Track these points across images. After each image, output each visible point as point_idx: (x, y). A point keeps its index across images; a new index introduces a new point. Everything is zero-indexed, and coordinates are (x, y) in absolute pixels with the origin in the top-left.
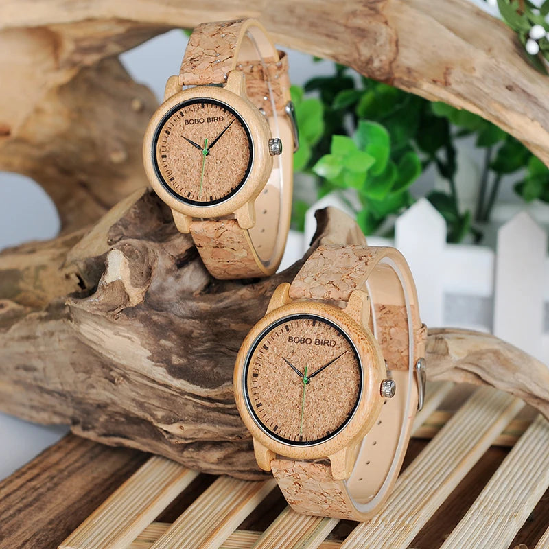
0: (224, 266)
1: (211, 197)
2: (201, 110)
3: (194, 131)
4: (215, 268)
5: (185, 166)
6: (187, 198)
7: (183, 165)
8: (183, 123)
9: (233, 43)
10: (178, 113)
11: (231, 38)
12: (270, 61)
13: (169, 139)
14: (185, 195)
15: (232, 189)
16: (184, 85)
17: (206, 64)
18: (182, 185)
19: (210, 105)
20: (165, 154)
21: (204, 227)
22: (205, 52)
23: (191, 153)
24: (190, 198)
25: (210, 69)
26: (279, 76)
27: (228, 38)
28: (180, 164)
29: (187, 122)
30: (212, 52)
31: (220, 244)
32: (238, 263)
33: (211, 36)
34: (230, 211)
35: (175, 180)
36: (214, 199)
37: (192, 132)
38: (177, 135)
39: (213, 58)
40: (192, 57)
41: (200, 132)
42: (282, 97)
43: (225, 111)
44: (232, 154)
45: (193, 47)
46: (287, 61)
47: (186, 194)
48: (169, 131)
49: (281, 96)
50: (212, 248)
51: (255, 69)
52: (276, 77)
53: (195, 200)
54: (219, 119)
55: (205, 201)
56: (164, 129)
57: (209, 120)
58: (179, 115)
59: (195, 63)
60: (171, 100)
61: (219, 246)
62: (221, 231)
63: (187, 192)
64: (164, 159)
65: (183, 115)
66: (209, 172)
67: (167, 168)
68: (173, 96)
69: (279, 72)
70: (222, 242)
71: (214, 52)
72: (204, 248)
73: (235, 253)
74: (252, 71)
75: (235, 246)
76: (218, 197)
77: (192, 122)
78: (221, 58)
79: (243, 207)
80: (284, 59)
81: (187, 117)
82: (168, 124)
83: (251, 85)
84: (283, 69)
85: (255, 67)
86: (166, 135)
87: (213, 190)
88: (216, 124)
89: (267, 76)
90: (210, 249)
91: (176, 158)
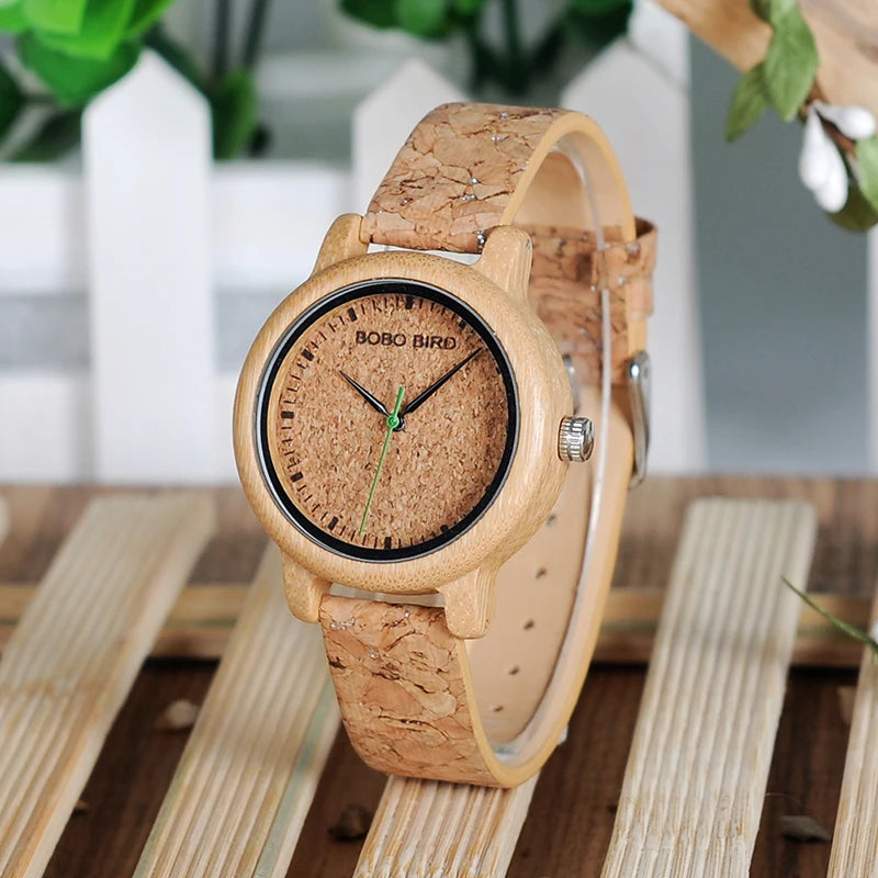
0: (394, 730)
1: (388, 540)
2: (402, 312)
3: (373, 364)
4: (369, 733)
5: (338, 450)
6: (328, 531)
7: (333, 446)
8: (350, 337)
9: (518, 161)
10: (342, 310)
11: (516, 149)
12: (613, 237)
13: (309, 373)
14: (321, 523)
15: (444, 528)
16: (372, 241)
17: (440, 198)
18: (318, 496)
19: (427, 304)
20: (291, 408)
21: (358, 614)
22: (445, 170)
23: (357, 416)
24: (335, 533)
25: (446, 213)
26: (628, 280)
27: (510, 146)
28: (324, 441)
29: (362, 337)
30: (461, 174)
31: (390, 667)
32: (430, 731)
33: (468, 135)
34: (428, 584)
35: (305, 480)
36: (395, 546)
37: (368, 365)
38: (331, 365)
39: (460, 189)
40: (407, 177)
41: (389, 368)
42: (626, 338)
43: (462, 326)
44: (461, 438)
45: (417, 154)
46: (653, 247)
47: (326, 522)
48: (314, 352)
49: (623, 333)
50: (369, 677)
51: (570, 251)
52: (620, 281)
53: (345, 539)
54: (444, 344)
55: (371, 546)
56: (300, 344)
57: (419, 341)
58: (346, 316)
59: (410, 192)
60: (331, 273)
61: (388, 673)
62: (398, 632)
63: (330, 517)
64: (287, 422)
65: (354, 318)
66: (394, 476)
67: (290, 447)
68: (336, 266)
69: (629, 269)
70: (397, 664)
71: (465, 172)
72: (348, 672)
73: (425, 701)
74: (560, 255)
75: (429, 679)
76: (406, 543)
77: (374, 338)
78: (481, 191)
79: (465, 579)
80: (646, 240)
81: (363, 323)
82: (310, 333)
83: (553, 292)
84: (641, 262)
85: (570, 243)
86: (304, 361)
87: (397, 523)
88: (435, 354)
89: (598, 273)
90: (363, 679)
91: (317, 424)
